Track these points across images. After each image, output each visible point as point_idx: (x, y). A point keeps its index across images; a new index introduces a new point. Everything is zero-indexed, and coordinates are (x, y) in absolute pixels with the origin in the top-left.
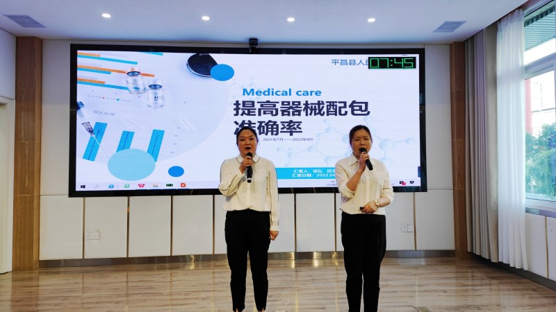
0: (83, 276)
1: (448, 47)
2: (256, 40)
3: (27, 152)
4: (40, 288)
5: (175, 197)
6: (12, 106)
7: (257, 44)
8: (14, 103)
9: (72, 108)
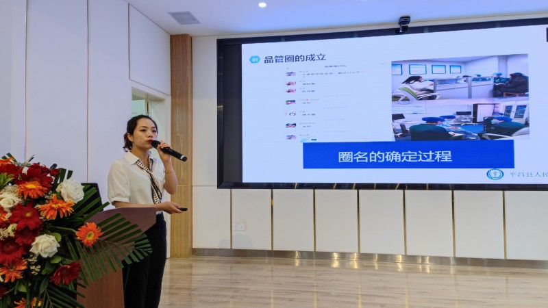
0: (231, 267)
2: (409, 17)
3: (182, 145)
4: (193, 277)
5: (317, 191)
6: (168, 100)
7: (408, 22)
8: (170, 97)
9: (219, 103)
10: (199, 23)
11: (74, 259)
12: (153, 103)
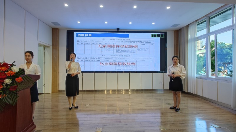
1: (174, 31)
2: (119, 29)
3: (55, 60)
5: (95, 73)
6: (51, 47)
8: (52, 46)
9: (67, 48)
10: (60, 25)
11: (16, 85)
12: (46, 48)
